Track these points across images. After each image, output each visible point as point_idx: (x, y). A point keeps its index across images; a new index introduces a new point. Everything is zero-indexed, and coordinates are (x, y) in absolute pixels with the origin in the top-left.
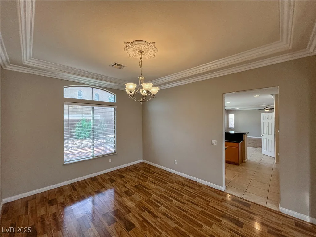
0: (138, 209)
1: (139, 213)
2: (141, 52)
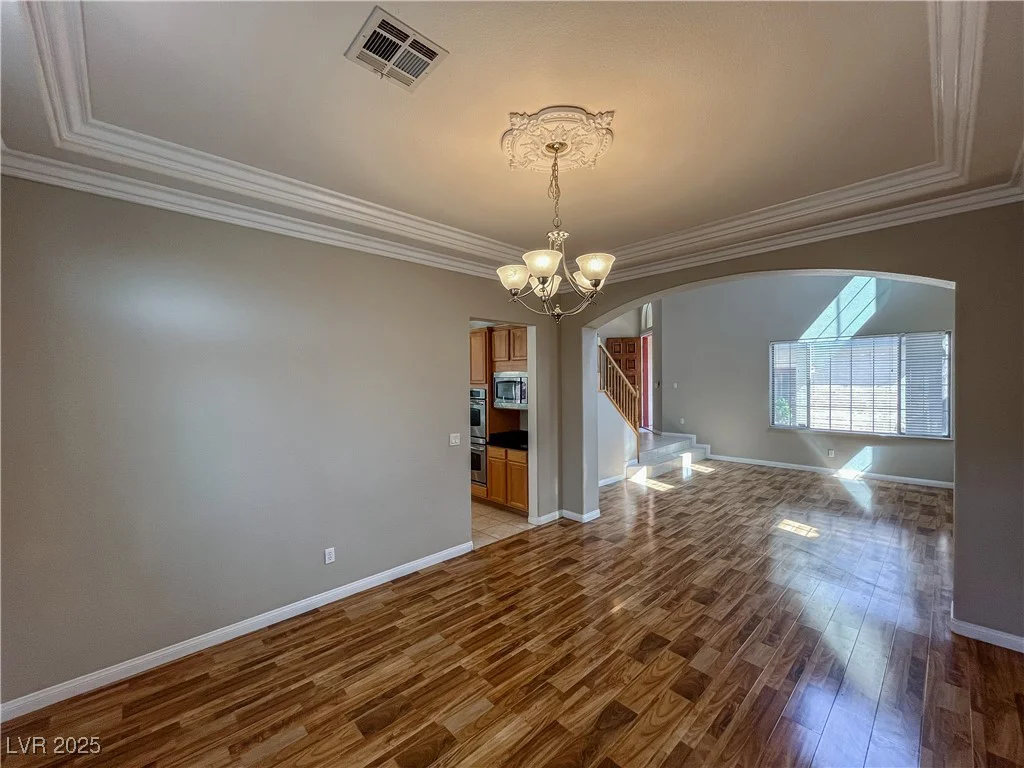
2: (557, 148)
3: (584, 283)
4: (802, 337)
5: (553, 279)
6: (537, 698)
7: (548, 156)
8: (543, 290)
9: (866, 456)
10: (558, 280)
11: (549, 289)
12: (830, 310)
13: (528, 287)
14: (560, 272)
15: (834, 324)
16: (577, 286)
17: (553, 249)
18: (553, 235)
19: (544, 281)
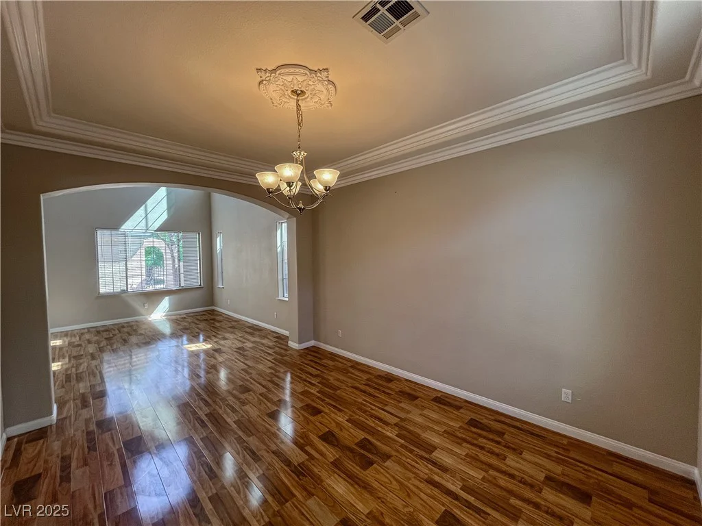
0: (316, 470)
1: (312, 462)
2: (298, 93)
3: (318, 187)
4: (122, 228)
5: (296, 185)
6: (311, 471)
7: (293, 98)
8: (290, 191)
9: (165, 304)
10: (300, 184)
11: (294, 190)
12: (141, 212)
13: (278, 189)
14: (301, 179)
15: (144, 221)
16: (312, 188)
17: (297, 163)
18: (296, 154)
19: (289, 184)
